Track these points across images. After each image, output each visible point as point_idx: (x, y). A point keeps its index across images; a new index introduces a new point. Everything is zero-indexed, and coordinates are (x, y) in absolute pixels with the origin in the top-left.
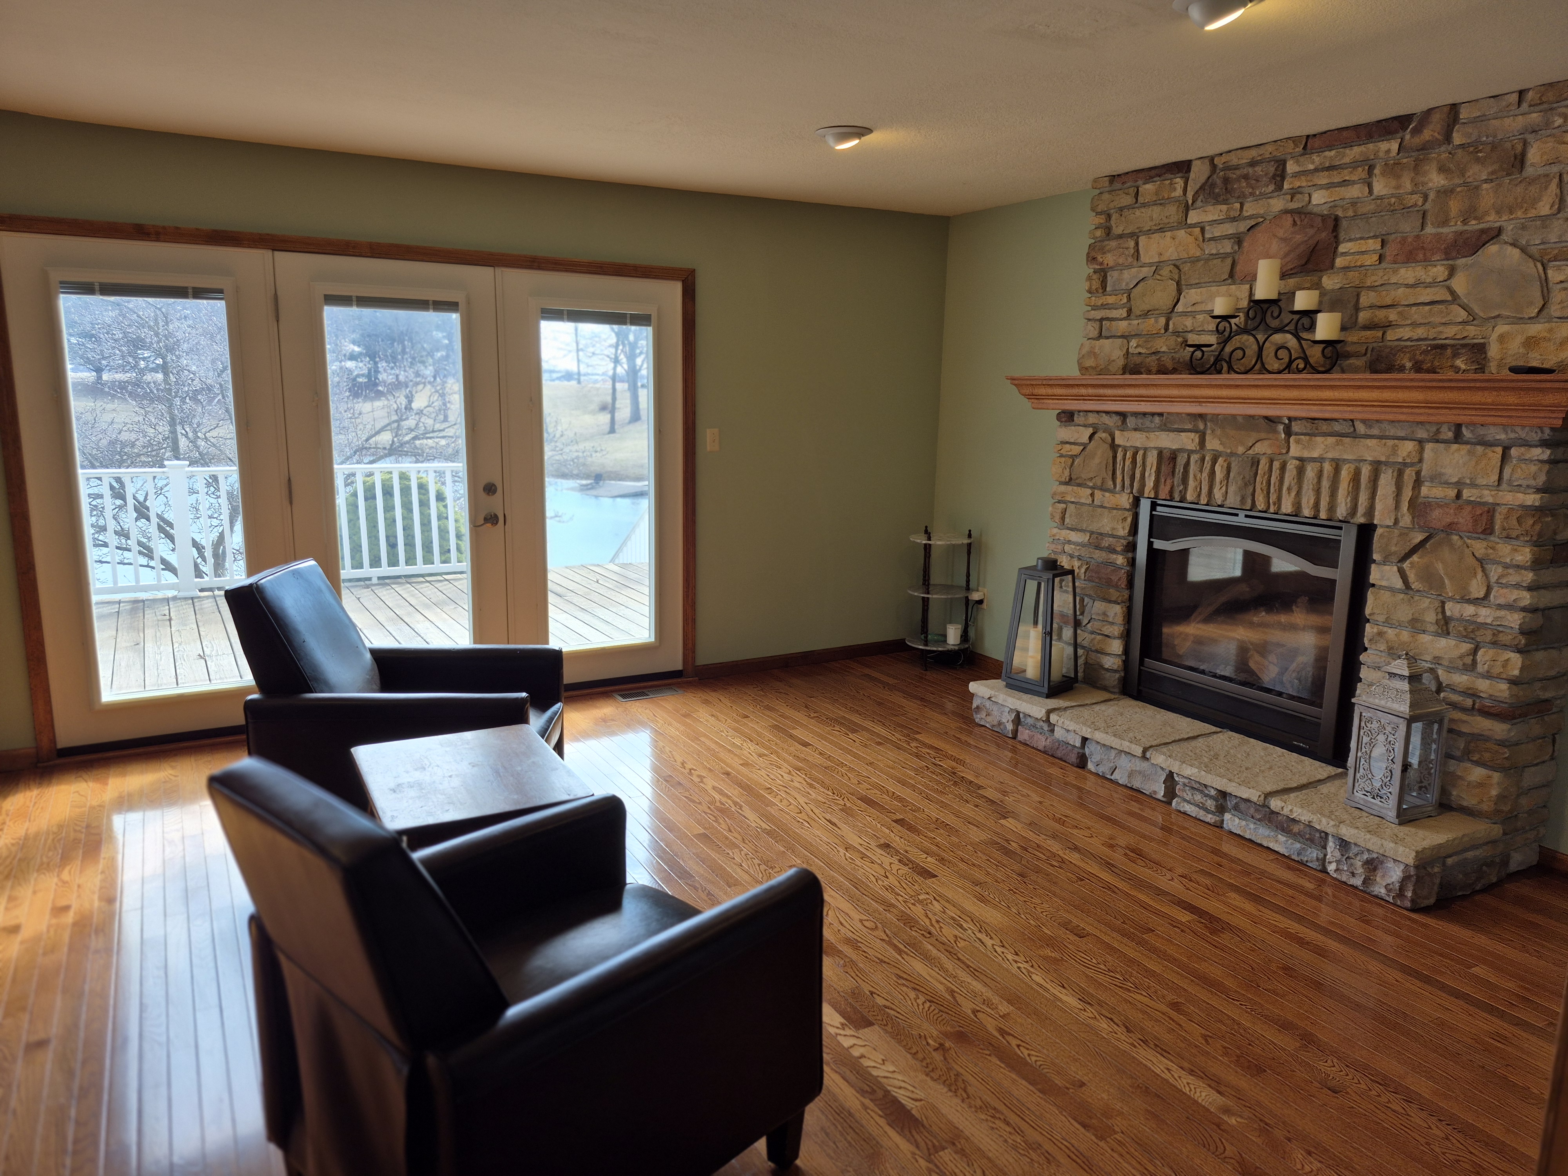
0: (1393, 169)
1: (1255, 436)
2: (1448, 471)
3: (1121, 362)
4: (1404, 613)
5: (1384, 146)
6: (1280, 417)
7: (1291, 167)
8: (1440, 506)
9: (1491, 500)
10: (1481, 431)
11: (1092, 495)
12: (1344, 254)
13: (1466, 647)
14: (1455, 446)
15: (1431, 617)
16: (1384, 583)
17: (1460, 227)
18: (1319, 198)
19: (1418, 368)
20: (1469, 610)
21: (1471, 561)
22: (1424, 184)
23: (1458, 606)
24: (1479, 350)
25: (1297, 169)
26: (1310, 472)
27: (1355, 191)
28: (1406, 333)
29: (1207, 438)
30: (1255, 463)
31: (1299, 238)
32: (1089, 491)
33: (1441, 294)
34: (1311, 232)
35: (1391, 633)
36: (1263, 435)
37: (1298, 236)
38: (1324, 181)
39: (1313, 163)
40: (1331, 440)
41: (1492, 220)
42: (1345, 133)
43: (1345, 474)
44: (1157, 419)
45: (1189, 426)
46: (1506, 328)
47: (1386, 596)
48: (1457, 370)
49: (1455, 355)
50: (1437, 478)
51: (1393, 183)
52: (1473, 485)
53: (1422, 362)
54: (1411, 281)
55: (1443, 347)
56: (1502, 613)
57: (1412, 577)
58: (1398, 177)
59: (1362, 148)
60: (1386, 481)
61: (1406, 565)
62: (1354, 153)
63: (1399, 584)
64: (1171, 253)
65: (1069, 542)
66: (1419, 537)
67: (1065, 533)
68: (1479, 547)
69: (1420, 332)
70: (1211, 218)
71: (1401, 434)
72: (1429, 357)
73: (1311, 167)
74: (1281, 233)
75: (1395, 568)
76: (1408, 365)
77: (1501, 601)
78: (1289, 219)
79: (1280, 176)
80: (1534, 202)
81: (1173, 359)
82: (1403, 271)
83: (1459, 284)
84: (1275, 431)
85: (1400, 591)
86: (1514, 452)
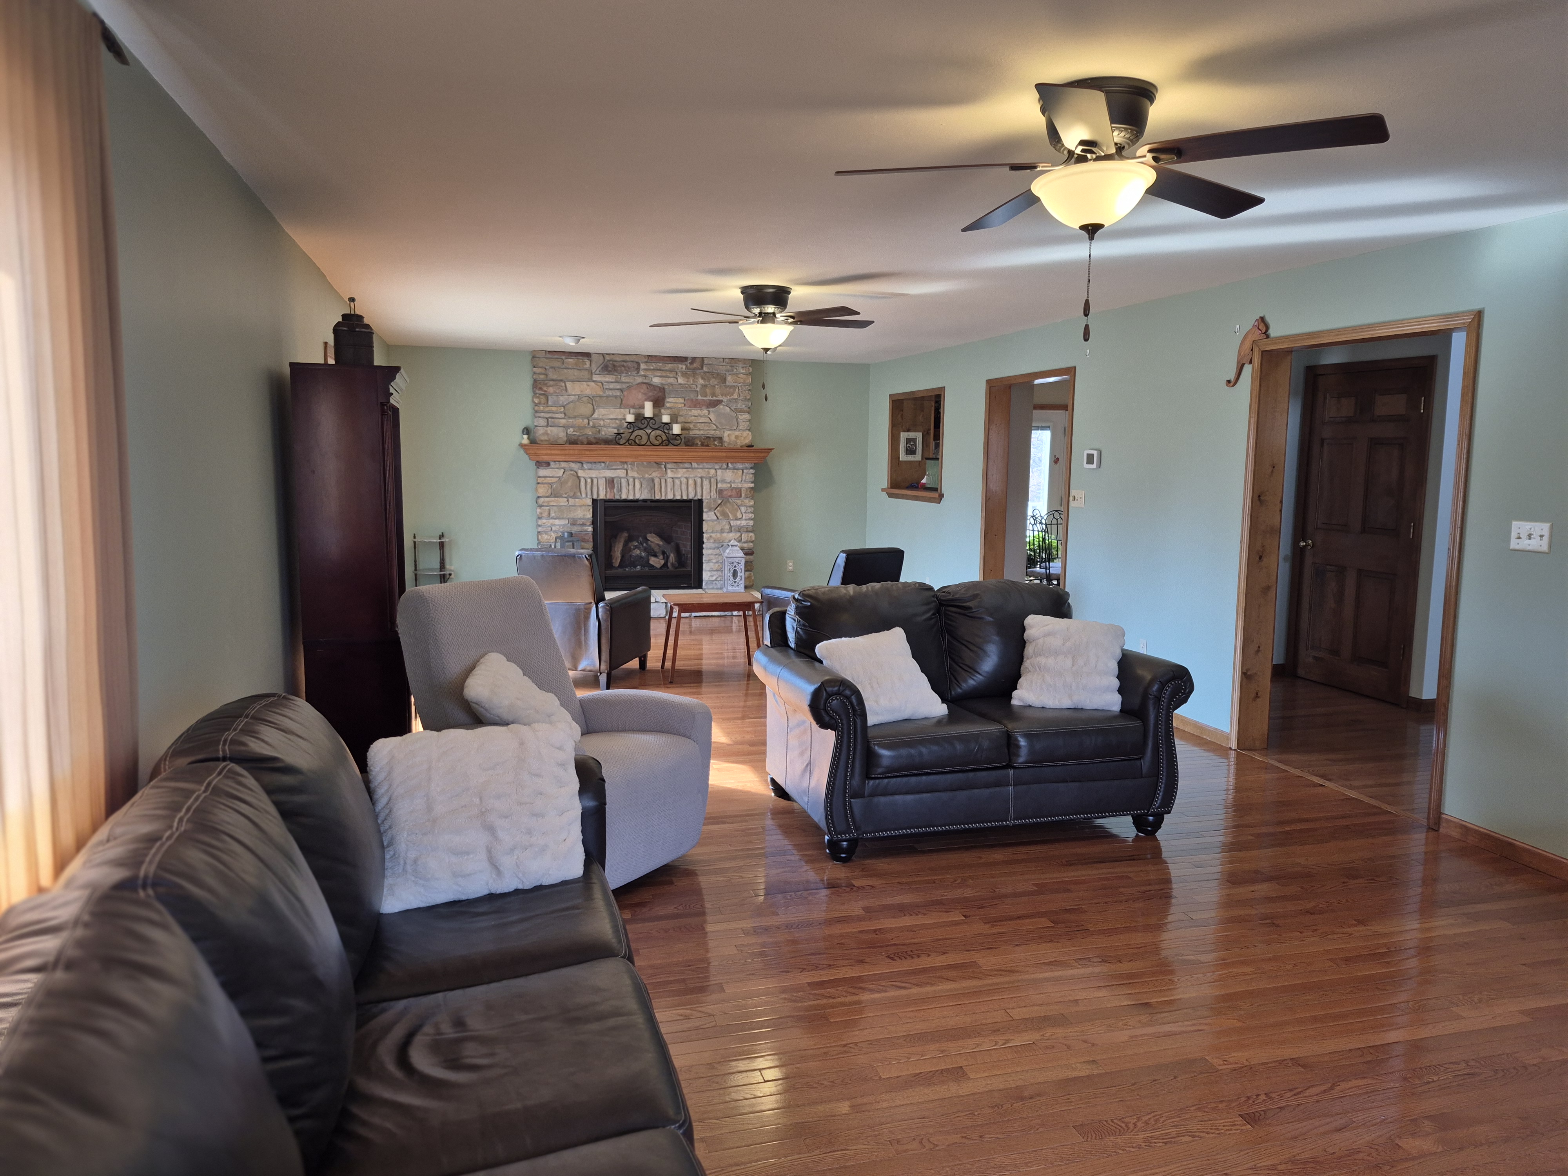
0: (684, 375)
1: (653, 470)
2: (727, 478)
3: (565, 439)
4: (718, 528)
5: (680, 366)
6: (662, 462)
7: (643, 366)
8: (726, 490)
9: (740, 486)
10: (735, 465)
11: (568, 501)
12: (668, 402)
13: (739, 534)
14: (728, 470)
15: (727, 527)
16: (709, 519)
17: (710, 398)
18: (656, 381)
19: (702, 445)
20: (739, 522)
21: (736, 507)
22: (696, 382)
23: (735, 522)
24: (721, 439)
25: (646, 367)
26: (677, 482)
27: (671, 380)
28: (697, 432)
29: (629, 471)
30: (653, 480)
31: (650, 394)
32: (566, 499)
33: (708, 420)
34: (656, 392)
35: (714, 535)
36: (656, 469)
37: (650, 393)
38: (660, 374)
39: (653, 366)
40: (684, 470)
41: (720, 398)
42: (665, 358)
43: (691, 482)
44: (603, 464)
45: (621, 467)
46: (729, 432)
47: (711, 523)
48: (716, 445)
49: (715, 440)
50: (723, 481)
51: (686, 380)
52: (734, 482)
53: (704, 443)
54: (696, 415)
55: (709, 437)
56: (748, 521)
57: (718, 515)
58: (688, 378)
59: (672, 365)
60: (706, 483)
61: (716, 511)
62: (669, 366)
63: (716, 518)
64: (588, 392)
65: (554, 525)
66: (720, 502)
67: (551, 521)
68: (739, 502)
69: (702, 432)
70: (607, 379)
71: (710, 467)
72: (706, 441)
73: (652, 368)
74: (642, 391)
75: (713, 513)
76: (700, 443)
77: (747, 518)
78: (644, 386)
79: (638, 369)
80: (732, 394)
81: (595, 438)
82: (693, 411)
83: (712, 416)
84: (661, 468)
85: (716, 520)
86: (745, 471)
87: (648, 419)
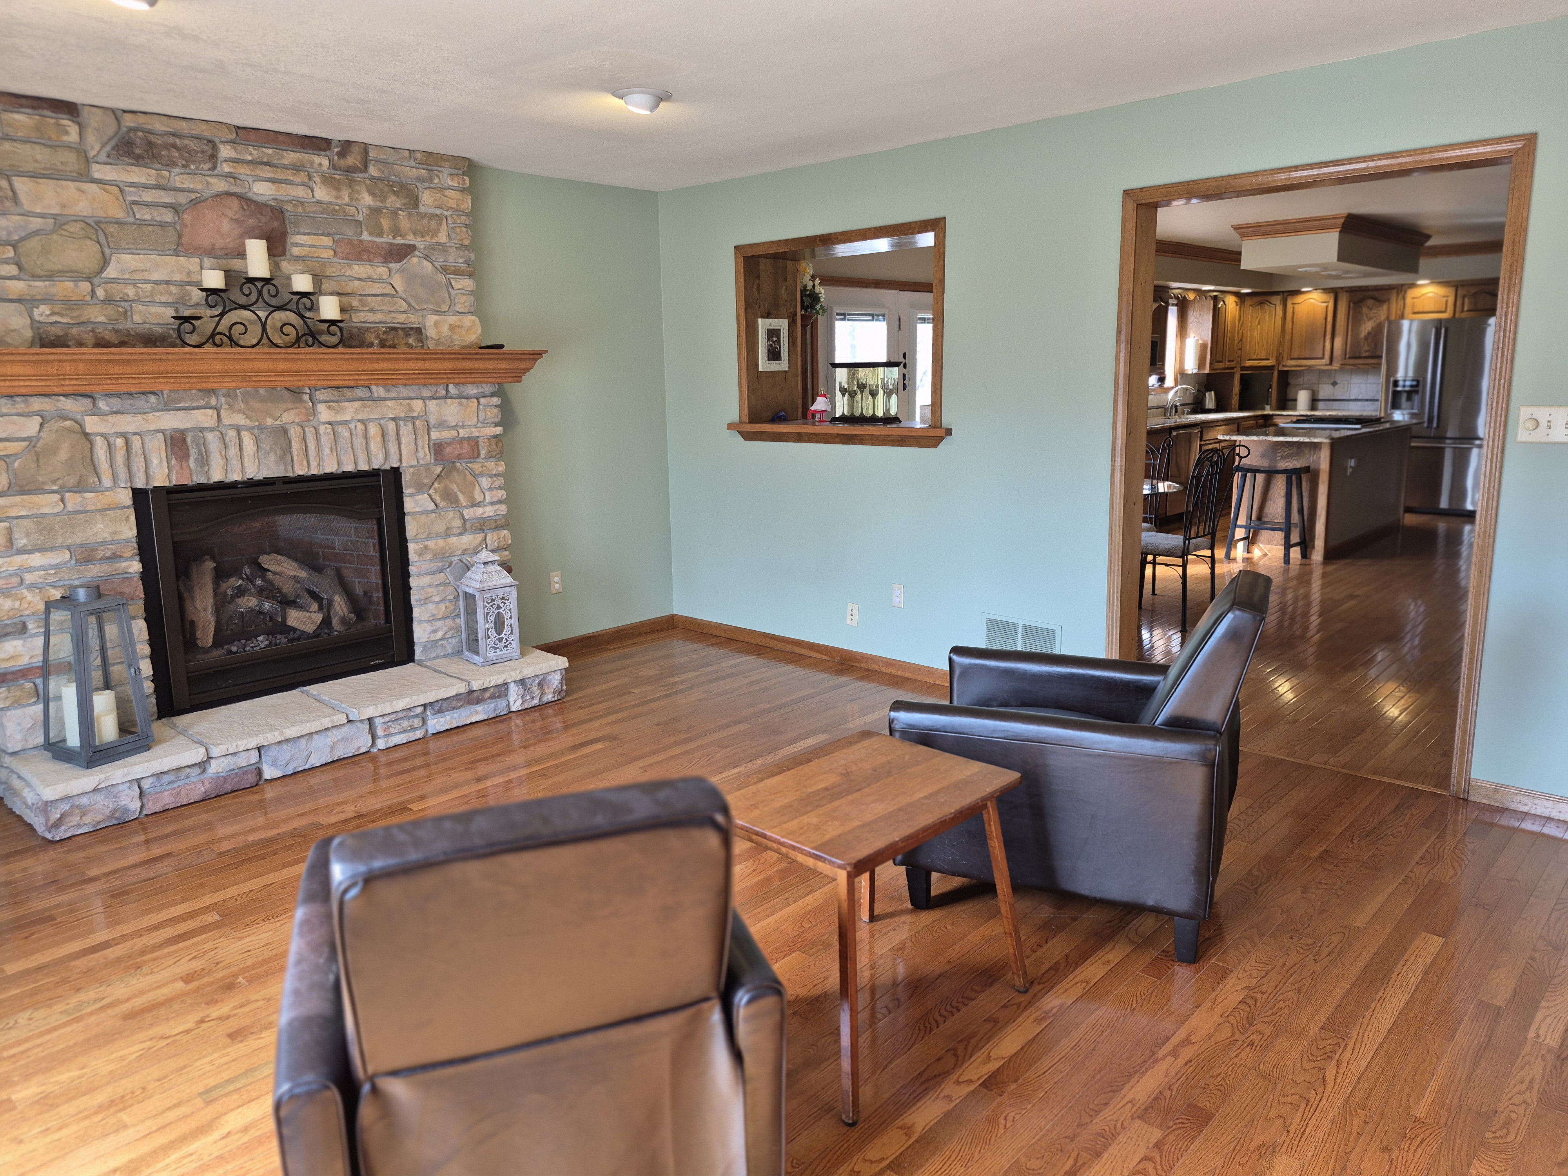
0: (328, 181)
1: (281, 406)
2: (449, 418)
3: (28, 334)
4: (440, 527)
5: (317, 159)
6: (303, 386)
7: (225, 151)
8: (449, 444)
9: (477, 434)
10: (463, 388)
11: (62, 500)
12: (297, 245)
13: (480, 536)
14: (449, 401)
15: (458, 523)
16: (417, 510)
17: (389, 239)
18: (262, 190)
19: (382, 345)
20: (479, 511)
21: (470, 478)
22: (357, 199)
23: (472, 510)
24: (419, 331)
25: (234, 155)
26: (343, 431)
27: (300, 192)
28: (370, 317)
29: (223, 413)
30: (285, 432)
31: (251, 222)
32: (58, 496)
33: (389, 290)
34: (264, 219)
35: (431, 544)
36: (290, 405)
37: (251, 221)
38: (270, 175)
39: (251, 154)
40: (357, 404)
41: (410, 240)
42: (281, 137)
43: (373, 430)
44: (153, 399)
45: (202, 403)
46: (436, 317)
47: (422, 518)
48: (411, 346)
49: (407, 335)
50: (442, 425)
51: (334, 193)
52: (463, 427)
53: (386, 340)
54: (364, 276)
55: (395, 329)
56: (497, 507)
57: (438, 499)
58: (338, 189)
59: (298, 155)
60: (406, 431)
61: (430, 492)
62: (291, 157)
63: (432, 506)
64: (83, 208)
65: (31, 570)
66: (438, 469)
67: (19, 560)
68: (476, 467)
69: (379, 317)
70: (135, 179)
71: (412, 395)
72: (390, 337)
73: (249, 158)
74: (231, 214)
75: (426, 496)
76: (376, 342)
77: (495, 499)
78: (235, 204)
79: (213, 157)
80: (436, 233)
81: (116, 331)
82: (356, 267)
83: (398, 282)
84: (302, 401)
85: (432, 512)
86: (482, 400)
87: (259, 284)
